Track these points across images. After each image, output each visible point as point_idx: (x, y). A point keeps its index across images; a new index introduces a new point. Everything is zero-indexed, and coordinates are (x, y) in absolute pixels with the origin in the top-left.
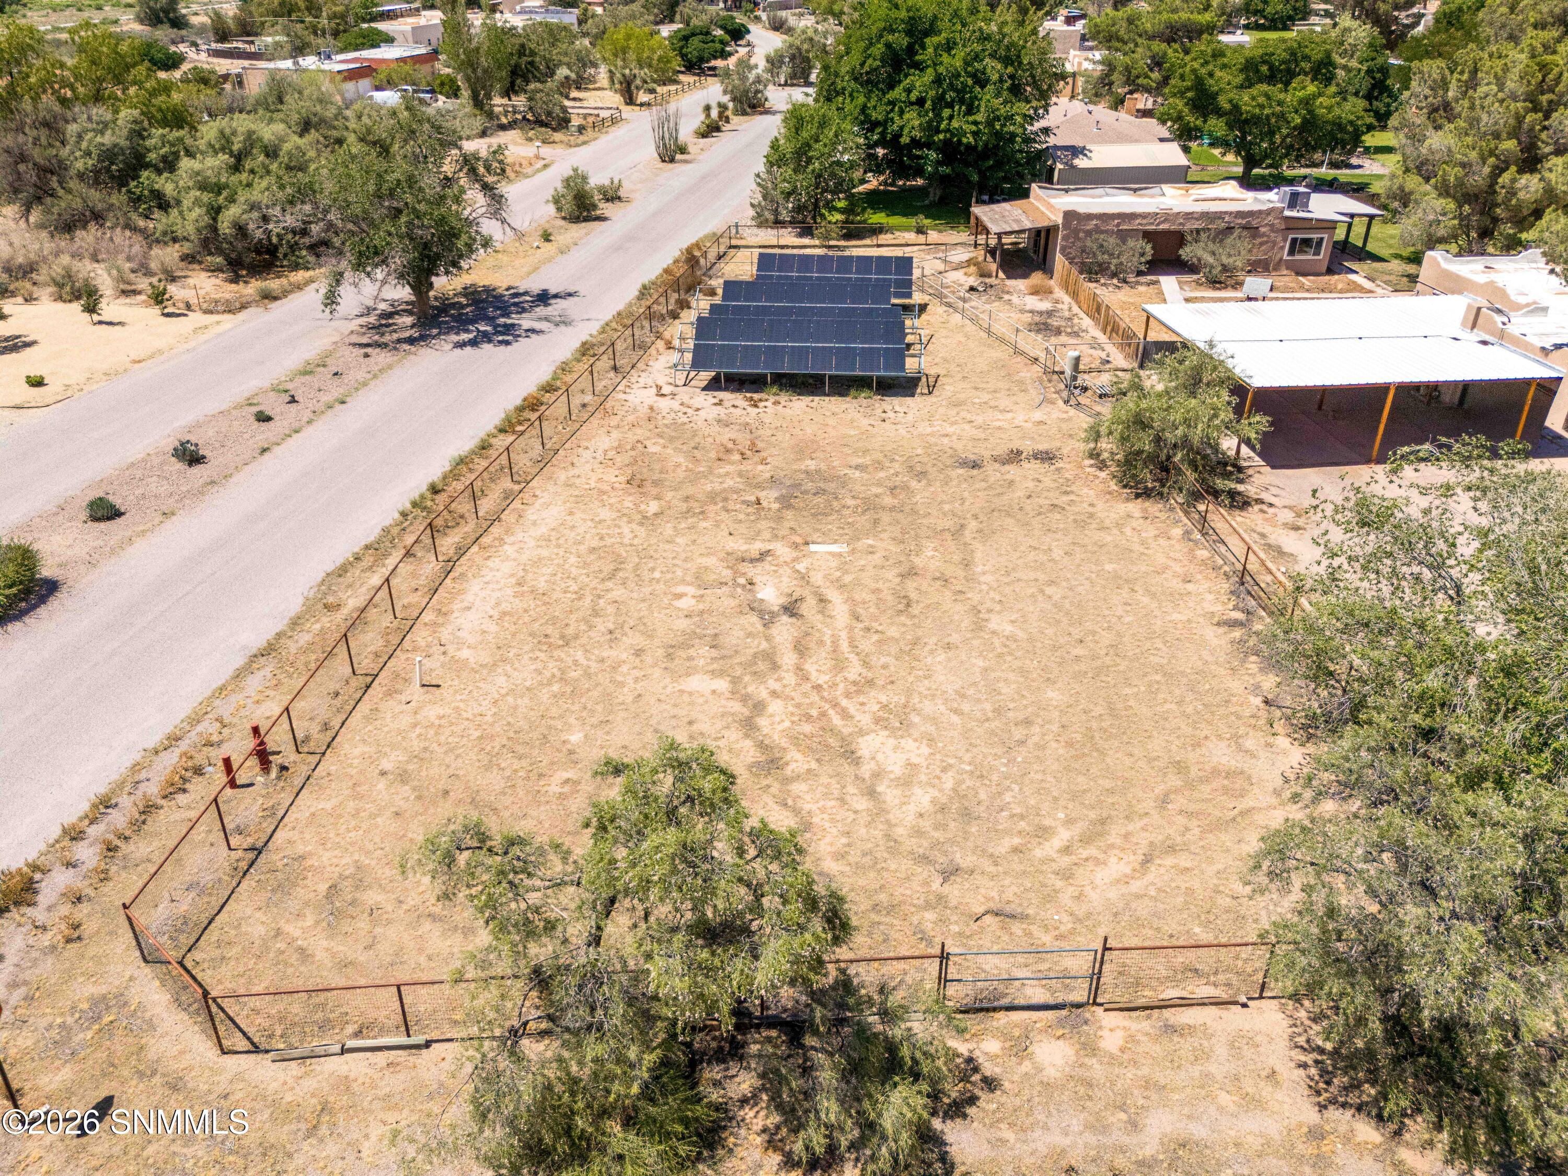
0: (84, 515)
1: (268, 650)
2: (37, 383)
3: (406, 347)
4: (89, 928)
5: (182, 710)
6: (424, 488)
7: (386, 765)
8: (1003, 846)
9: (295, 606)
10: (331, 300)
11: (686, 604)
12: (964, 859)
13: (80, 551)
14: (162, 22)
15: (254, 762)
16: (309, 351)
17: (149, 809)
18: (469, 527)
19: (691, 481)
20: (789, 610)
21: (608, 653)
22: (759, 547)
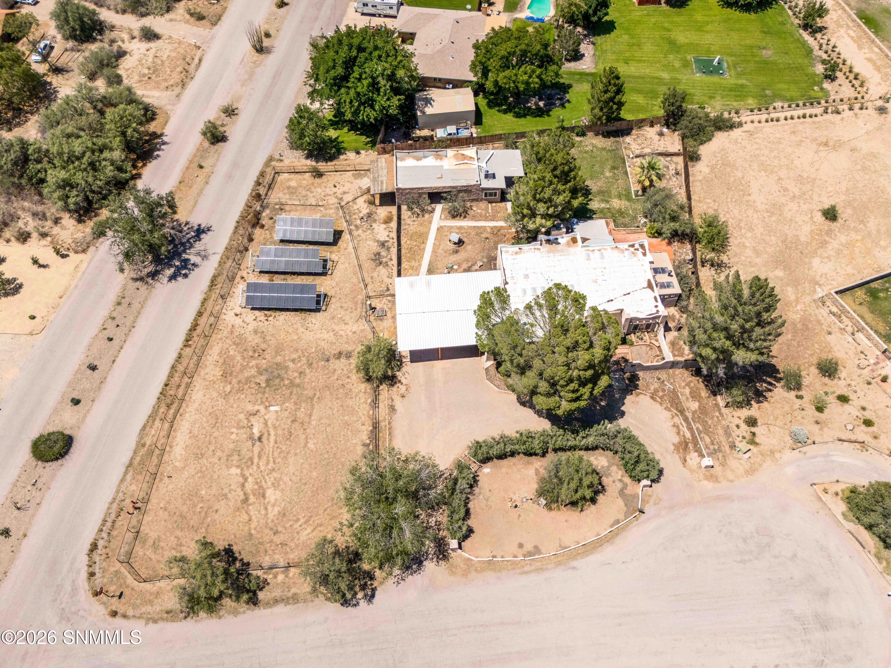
0: (70, 402)
1: (130, 465)
2: (32, 317)
5: (114, 488)
7: (161, 505)
8: (288, 525)
9: (133, 444)
11: (233, 437)
12: (280, 529)
13: (74, 420)
16: (117, 291)
17: (114, 522)
18: (176, 405)
19: (241, 371)
20: (260, 439)
21: (212, 460)
22: (256, 408)
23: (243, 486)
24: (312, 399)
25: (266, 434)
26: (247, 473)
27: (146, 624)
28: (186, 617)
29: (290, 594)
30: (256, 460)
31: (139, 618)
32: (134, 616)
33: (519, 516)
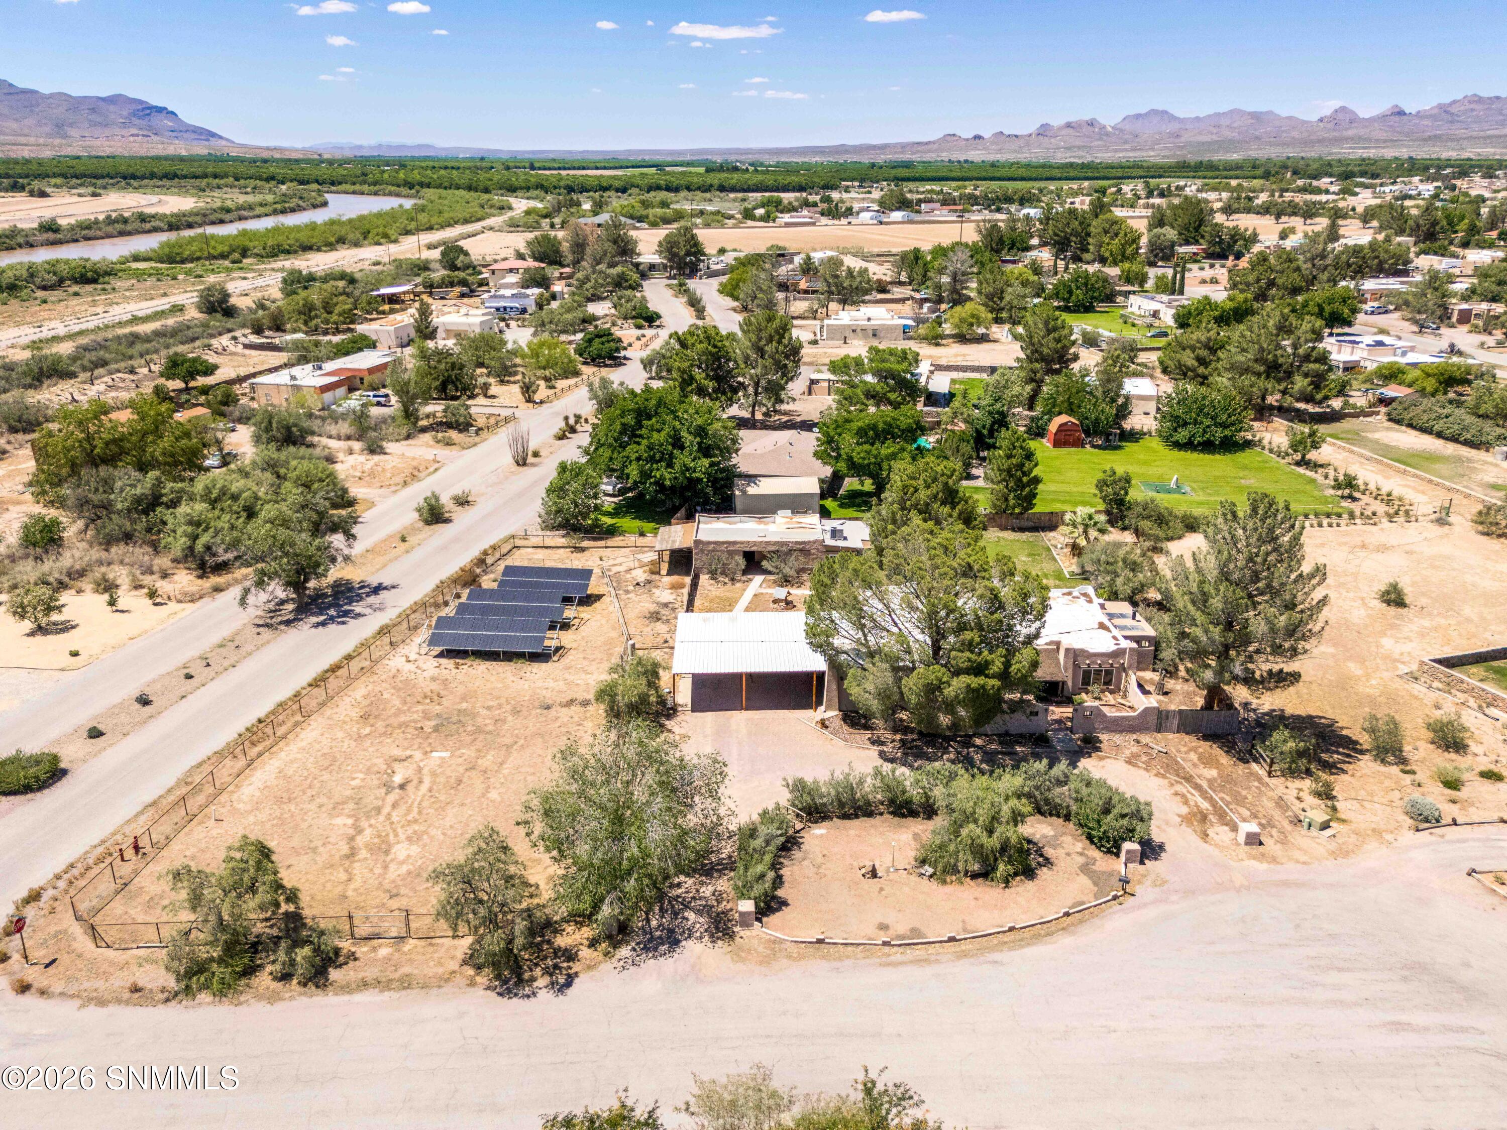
0: (86, 735)
1: (154, 803)
2: (75, 654)
3: (283, 627)
4: (58, 909)
5: (111, 829)
6: (254, 721)
7: (188, 853)
9: (172, 782)
10: (243, 602)
11: (355, 783)
13: (81, 754)
14: (216, 311)
15: (132, 851)
16: (226, 632)
17: (88, 868)
18: (268, 743)
19: (396, 715)
20: (402, 787)
21: (306, 806)
22: (408, 753)
23: (352, 839)
24: (509, 747)
25: (415, 782)
26: (364, 824)
27: (83, 1006)
28: (167, 1000)
29: (397, 975)
30: (386, 810)
31: (72, 996)
32: (62, 994)
33: (881, 889)
